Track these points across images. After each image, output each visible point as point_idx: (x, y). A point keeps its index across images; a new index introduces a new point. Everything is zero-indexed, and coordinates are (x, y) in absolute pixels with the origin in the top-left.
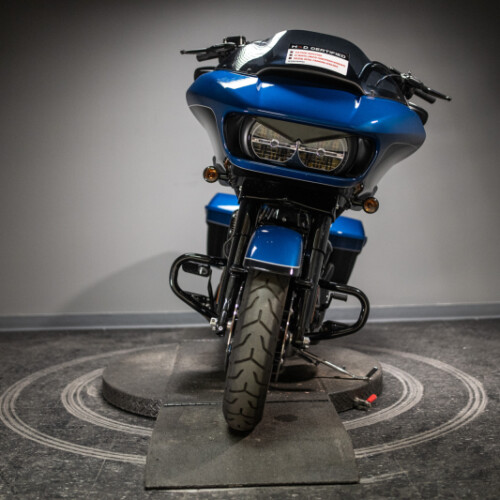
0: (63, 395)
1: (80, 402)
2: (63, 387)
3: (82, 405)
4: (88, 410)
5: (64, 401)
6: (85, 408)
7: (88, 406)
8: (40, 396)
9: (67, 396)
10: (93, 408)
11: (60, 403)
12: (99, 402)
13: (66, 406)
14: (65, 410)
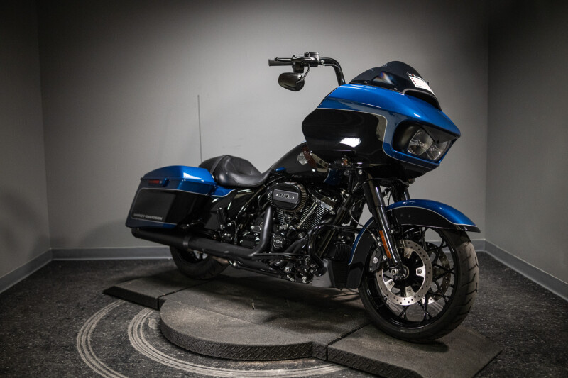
0: (130, 327)
1: (142, 335)
2: (131, 319)
3: (143, 338)
4: (147, 343)
5: (129, 334)
6: (145, 341)
7: (147, 339)
8: (112, 328)
9: (132, 328)
10: (151, 341)
11: (127, 336)
12: (157, 335)
13: (131, 339)
14: (129, 342)
